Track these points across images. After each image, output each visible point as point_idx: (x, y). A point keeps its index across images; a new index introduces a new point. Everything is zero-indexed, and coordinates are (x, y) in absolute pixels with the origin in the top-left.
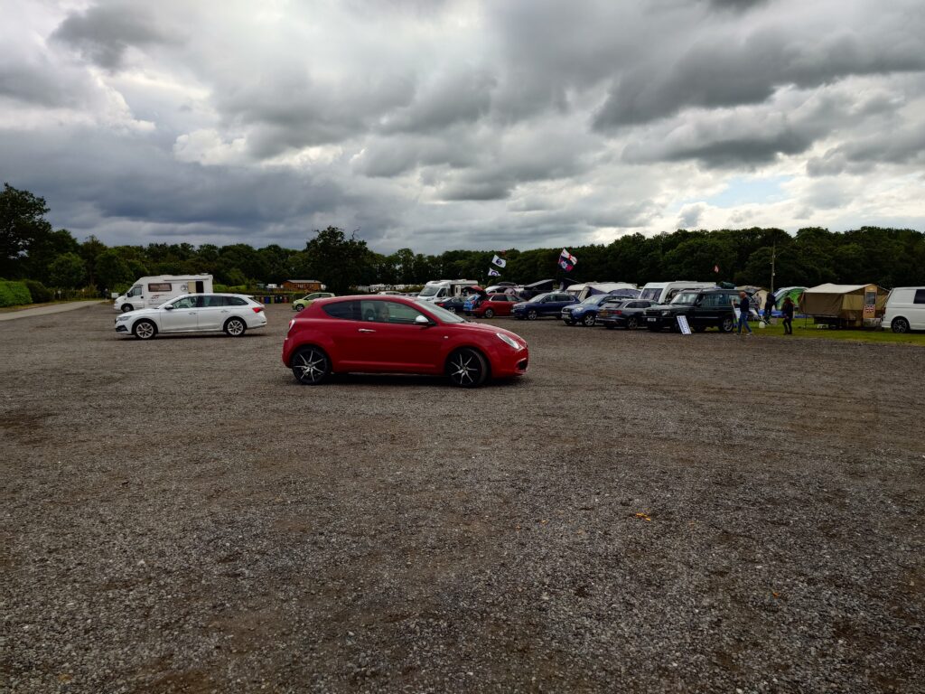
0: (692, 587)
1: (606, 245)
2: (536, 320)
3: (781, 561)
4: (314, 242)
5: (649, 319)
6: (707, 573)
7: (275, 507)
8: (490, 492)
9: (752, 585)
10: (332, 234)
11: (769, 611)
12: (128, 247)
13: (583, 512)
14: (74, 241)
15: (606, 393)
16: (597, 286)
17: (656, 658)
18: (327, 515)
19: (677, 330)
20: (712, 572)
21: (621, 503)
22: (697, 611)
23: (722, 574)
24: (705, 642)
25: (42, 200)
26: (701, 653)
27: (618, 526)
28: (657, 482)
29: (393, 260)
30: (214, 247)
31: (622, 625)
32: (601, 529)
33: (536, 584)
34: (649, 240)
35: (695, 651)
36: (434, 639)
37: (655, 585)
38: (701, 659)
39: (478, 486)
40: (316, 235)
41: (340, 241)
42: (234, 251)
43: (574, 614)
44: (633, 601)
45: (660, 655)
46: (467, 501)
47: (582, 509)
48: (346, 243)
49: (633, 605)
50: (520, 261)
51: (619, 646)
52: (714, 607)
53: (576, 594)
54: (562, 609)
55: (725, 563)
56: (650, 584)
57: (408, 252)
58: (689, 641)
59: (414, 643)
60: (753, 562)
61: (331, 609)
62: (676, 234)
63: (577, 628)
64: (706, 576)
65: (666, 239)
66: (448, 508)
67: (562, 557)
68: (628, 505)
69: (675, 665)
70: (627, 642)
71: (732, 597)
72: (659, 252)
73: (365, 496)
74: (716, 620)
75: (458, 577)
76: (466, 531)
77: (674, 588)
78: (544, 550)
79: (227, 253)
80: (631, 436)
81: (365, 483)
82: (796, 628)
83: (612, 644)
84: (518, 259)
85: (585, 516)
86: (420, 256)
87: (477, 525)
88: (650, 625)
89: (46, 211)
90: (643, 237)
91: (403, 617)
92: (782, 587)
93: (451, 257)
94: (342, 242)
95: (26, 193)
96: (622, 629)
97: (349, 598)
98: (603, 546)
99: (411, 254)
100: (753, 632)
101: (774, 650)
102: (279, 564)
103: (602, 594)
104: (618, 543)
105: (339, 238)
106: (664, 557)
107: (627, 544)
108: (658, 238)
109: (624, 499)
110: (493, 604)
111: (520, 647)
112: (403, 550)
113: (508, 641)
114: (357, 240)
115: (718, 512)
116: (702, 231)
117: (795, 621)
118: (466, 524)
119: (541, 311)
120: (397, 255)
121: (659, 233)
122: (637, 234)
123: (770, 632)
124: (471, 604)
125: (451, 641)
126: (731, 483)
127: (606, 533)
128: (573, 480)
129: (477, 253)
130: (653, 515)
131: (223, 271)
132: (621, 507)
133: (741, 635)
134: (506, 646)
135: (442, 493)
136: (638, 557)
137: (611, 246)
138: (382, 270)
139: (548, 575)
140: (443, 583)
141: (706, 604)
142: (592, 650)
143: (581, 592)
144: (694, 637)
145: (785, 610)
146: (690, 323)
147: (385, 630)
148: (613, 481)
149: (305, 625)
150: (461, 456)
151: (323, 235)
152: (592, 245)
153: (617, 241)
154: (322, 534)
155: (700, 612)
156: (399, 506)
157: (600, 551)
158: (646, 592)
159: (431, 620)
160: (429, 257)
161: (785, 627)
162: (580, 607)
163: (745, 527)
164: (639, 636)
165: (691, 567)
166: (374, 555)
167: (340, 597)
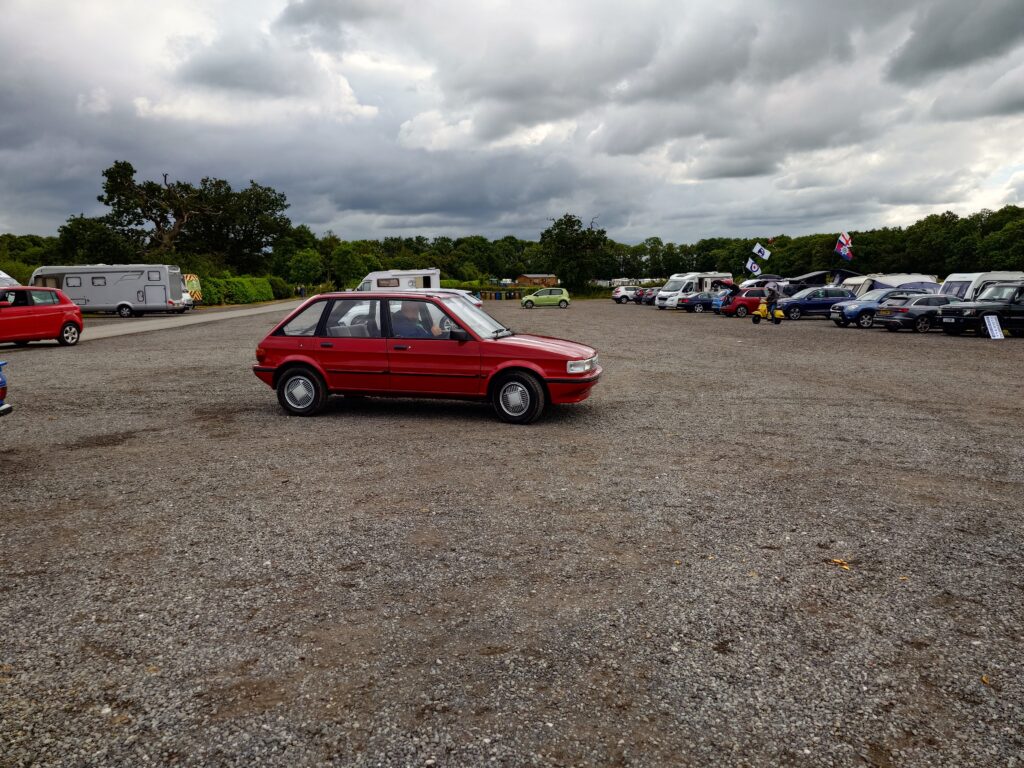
0: (871, 657)
1: (904, 228)
2: (799, 319)
3: (1013, 638)
4: (548, 231)
5: (945, 320)
6: (899, 643)
7: (418, 518)
8: (660, 518)
9: (957, 665)
10: (570, 221)
11: (968, 702)
12: (364, 241)
13: (765, 551)
14: (312, 236)
15: (853, 411)
16: (881, 278)
17: (787, 740)
18: (468, 530)
19: (984, 334)
20: (907, 642)
21: (819, 545)
22: (865, 688)
23: (920, 646)
24: (861, 729)
25: (283, 196)
26: (850, 743)
27: (803, 573)
28: (876, 522)
29: (639, 250)
30: (449, 240)
31: (757, 693)
32: (779, 574)
33: (670, 630)
34: (964, 220)
35: (841, 738)
36: (526, 679)
37: (821, 650)
38: (846, 749)
39: (649, 510)
40: (551, 224)
41: (577, 230)
43: (703, 672)
44: (785, 665)
45: (792, 737)
46: (629, 527)
47: (766, 547)
48: (584, 233)
49: (782, 671)
50: (790, 249)
51: (743, 718)
52: (890, 687)
53: (715, 649)
54: (690, 664)
55: (931, 632)
56: (815, 646)
57: (657, 241)
58: (838, 724)
59: (501, 682)
60: (972, 635)
61: (430, 632)
62: (1002, 212)
63: (698, 690)
64: (897, 646)
65: (988, 219)
66: (603, 533)
67: (717, 603)
68: (828, 548)
69: (807, 751)
70: (756, 714)
71: (922, 677)
73: (516, 513)
74: (887, 703)
75: (582, 612)
76: (613, 562)
77: (846, 656)
78: (698, 592)
79: (461, 246)
80: (866, 463)
81: (522, 499)
82: (997, 728)
83: (735, 714)
84: (789, 246)
85: (765, 556)
86: (670, 246)
87: (629, 556)
88: (795, 698)
89: (286, 207)
90: (955, 217)
91: (502, 650)
92: (999, 672)
93: (707, 245)
94: (579, 232)
95: (269, 189)
96: (756, 698)
97: (453, 623)
98: (773, 595)
99: (660, 243)
100: (933, 726)
101: (955, 753)
102: (396, 578)
103: (748, 652)
104: (794, 592)
105: (576, 227)
106: (848, 616)
107: (805, 595)
108: (977, 218)
109: (823, 540)
110: (610, 649)
111: (620, 703)
112: (533, 576)
113: (610, 694)
114: (595, 229)
115: (948, 567)
117: (1000, 719)
118: (617, 553)
119: (805, 310)
120: (643, 245)
121: (978, 211)
122: (948, 213)
123: (957, 729)
124: (585, 645)
125: (544, 684)
126: (982, 530)
127: (783, 579)
128: (767, 512)
129: (737, 241)
130: (856, 563)
131: (457, 265)
132: (817, 549)
133: (915, 727)
134: (604, 699)
135: (604, 516)
136: (813, 613)
137: (911, 228)
138: (626, 262)
139: (690, 623)
140: (562, 618)
141: (879, 681)
142: (706, 718)
143: (722, 648)
144: (847, 720)
145: (992, 703)
146: (1003, 325)
147: (477, 663)
148: (819, 516)
149: (397, 646)
150: (643, 475)
151: (558, 224)
152: (885, 229)
154: (454, 550)
155: (868, 691)
156: (549, 526)
157: (767, 600)
158: (806, 656)
159: (531, 658)
160: (682, 247)
161: (983, 725)
162: (714, 664)
163: (978, 589)
164: (773, 709)
165: (880, 633)
166: (500, 579)
167: (444, 620)
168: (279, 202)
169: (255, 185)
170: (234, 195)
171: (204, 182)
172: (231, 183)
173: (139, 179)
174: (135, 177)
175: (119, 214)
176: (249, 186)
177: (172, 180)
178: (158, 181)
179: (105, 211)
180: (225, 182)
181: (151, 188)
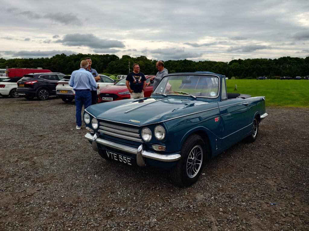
72: (73, 62)
116: (88, 54)
153: (54, 57)
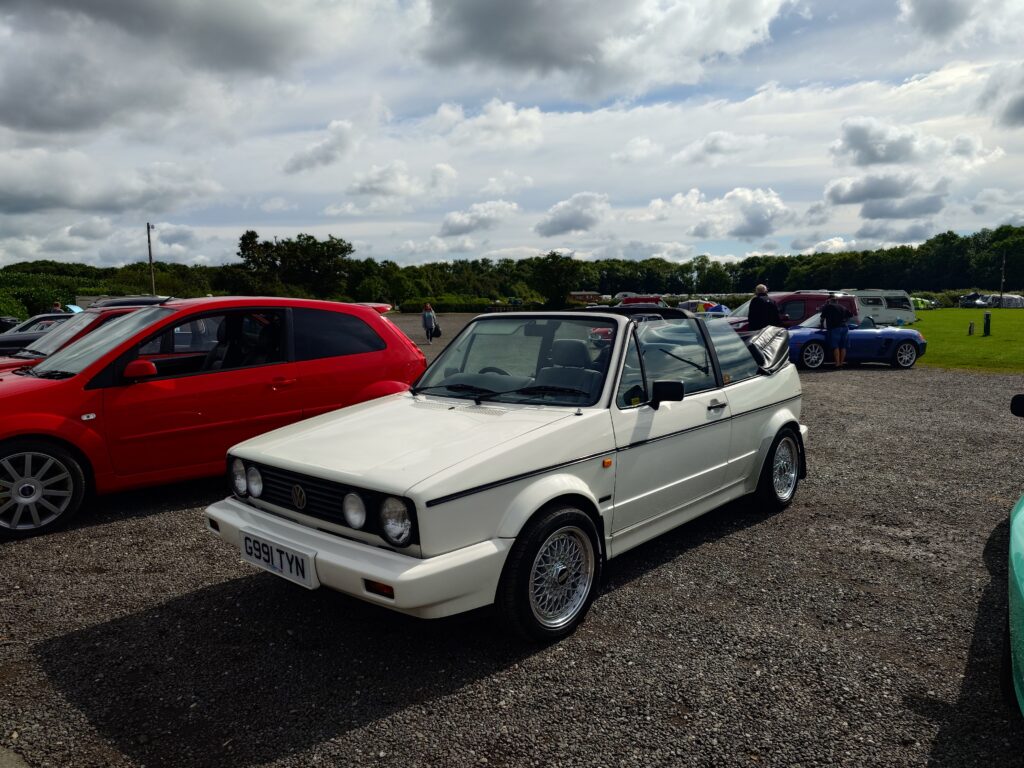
10: (554, 257)
14: (375, 265)
25: (350, 245)
29: (687, 268)
30: (512, 261)
42: (529, 264)
57: (704, 259)
79: (522, 267)
86: (716, 264)
95: (341, 240)
120: (691, 263)
131: (508, 284)
151: (547, 258)
153: (928, 242)
168: (348, 249)
169: (332, 238)
170: (319, 243)
171: (299, 236)
172: (316, 237)
173: (260, 241)
174: (257, 239)
175: (248, 263)
176: (327, 239)
177: (279, 240)
178: (271, 239)
179: (241, 260)
180: (312, 237)
181: (267, 245)
